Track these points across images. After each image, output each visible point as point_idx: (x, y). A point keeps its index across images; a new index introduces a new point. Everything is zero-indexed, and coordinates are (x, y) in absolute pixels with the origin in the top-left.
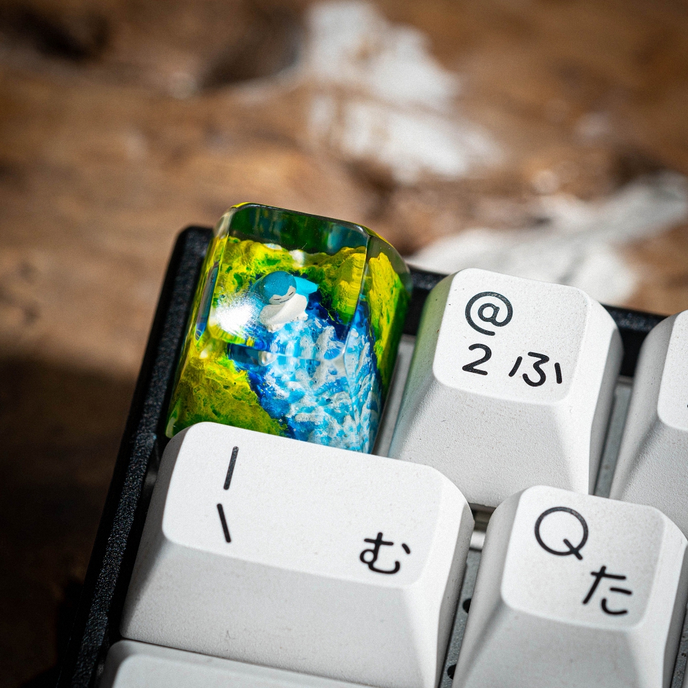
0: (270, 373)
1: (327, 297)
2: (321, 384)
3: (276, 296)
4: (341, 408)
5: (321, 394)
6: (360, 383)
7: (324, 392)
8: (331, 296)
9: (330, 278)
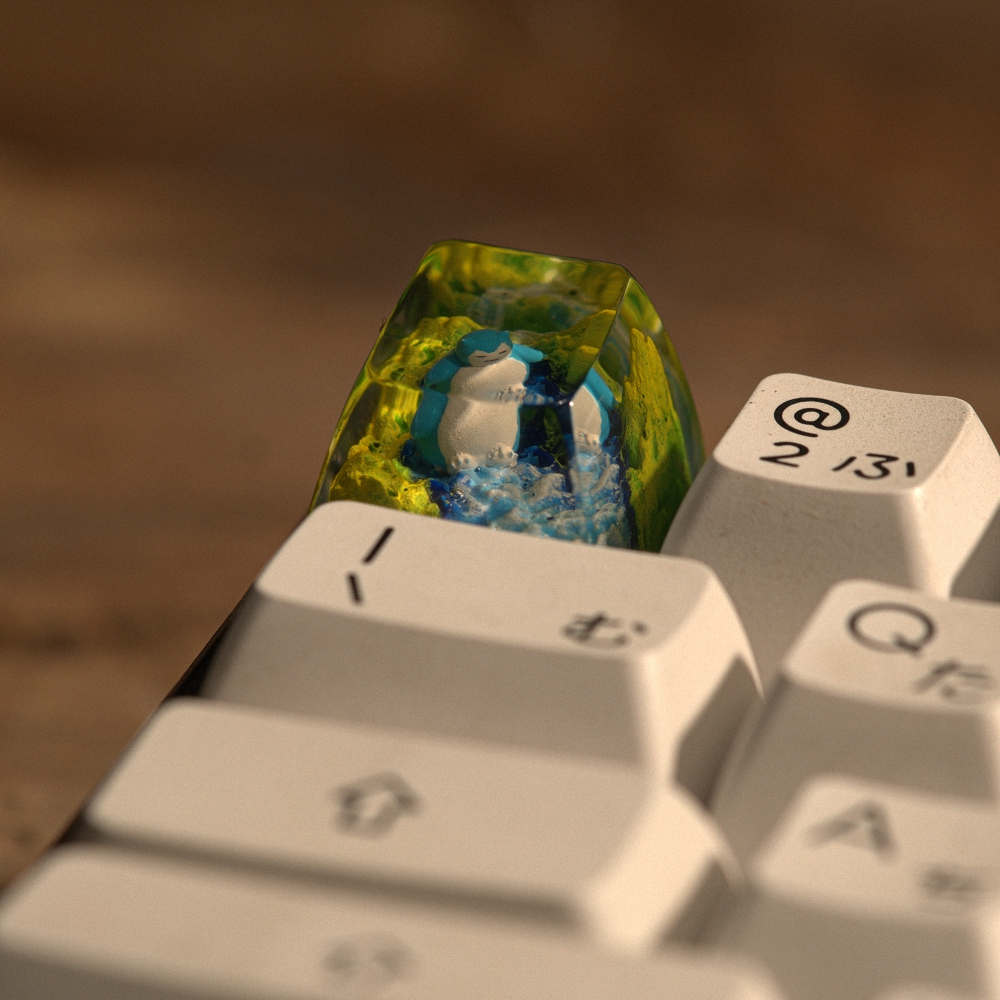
0: (464, 480)
1: (558, 370)
2: (542, 497)
3: (478, 353)
4: (569, 529)
5: (539, 511)
6: (597, 506)
7: (545, 508)
8: (565, 368)
9: (565, 349)
